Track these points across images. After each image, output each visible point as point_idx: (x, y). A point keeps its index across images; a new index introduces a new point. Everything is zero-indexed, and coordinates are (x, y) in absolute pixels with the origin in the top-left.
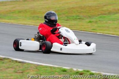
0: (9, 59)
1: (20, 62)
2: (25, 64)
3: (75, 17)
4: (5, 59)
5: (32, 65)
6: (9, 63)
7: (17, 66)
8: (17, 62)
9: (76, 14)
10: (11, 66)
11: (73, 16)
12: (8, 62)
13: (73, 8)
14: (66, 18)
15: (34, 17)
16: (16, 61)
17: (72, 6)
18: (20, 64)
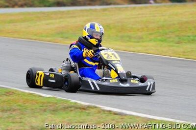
0: (96, 107)
1: (116, 114)
2: (125, 117)
3: (192, 38)
4: (89, 107)
5: (138, 120)
6: (99, 115)
7: (114, 120)
8: (110, 114)
9: (193, 33)
10: (102, 120)
11: (189, 36)
12: (96, 113)
13: (187, 22)
14: (177, 39)
15: (122, 37)
16: (110, 111)
17: (185, 20)
18: (117, 117)
